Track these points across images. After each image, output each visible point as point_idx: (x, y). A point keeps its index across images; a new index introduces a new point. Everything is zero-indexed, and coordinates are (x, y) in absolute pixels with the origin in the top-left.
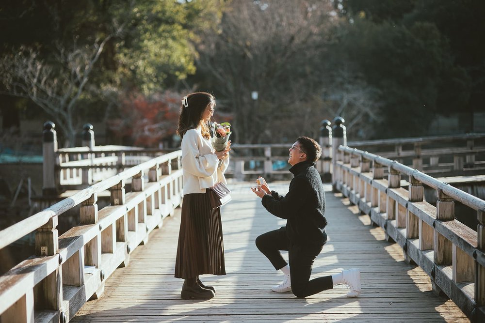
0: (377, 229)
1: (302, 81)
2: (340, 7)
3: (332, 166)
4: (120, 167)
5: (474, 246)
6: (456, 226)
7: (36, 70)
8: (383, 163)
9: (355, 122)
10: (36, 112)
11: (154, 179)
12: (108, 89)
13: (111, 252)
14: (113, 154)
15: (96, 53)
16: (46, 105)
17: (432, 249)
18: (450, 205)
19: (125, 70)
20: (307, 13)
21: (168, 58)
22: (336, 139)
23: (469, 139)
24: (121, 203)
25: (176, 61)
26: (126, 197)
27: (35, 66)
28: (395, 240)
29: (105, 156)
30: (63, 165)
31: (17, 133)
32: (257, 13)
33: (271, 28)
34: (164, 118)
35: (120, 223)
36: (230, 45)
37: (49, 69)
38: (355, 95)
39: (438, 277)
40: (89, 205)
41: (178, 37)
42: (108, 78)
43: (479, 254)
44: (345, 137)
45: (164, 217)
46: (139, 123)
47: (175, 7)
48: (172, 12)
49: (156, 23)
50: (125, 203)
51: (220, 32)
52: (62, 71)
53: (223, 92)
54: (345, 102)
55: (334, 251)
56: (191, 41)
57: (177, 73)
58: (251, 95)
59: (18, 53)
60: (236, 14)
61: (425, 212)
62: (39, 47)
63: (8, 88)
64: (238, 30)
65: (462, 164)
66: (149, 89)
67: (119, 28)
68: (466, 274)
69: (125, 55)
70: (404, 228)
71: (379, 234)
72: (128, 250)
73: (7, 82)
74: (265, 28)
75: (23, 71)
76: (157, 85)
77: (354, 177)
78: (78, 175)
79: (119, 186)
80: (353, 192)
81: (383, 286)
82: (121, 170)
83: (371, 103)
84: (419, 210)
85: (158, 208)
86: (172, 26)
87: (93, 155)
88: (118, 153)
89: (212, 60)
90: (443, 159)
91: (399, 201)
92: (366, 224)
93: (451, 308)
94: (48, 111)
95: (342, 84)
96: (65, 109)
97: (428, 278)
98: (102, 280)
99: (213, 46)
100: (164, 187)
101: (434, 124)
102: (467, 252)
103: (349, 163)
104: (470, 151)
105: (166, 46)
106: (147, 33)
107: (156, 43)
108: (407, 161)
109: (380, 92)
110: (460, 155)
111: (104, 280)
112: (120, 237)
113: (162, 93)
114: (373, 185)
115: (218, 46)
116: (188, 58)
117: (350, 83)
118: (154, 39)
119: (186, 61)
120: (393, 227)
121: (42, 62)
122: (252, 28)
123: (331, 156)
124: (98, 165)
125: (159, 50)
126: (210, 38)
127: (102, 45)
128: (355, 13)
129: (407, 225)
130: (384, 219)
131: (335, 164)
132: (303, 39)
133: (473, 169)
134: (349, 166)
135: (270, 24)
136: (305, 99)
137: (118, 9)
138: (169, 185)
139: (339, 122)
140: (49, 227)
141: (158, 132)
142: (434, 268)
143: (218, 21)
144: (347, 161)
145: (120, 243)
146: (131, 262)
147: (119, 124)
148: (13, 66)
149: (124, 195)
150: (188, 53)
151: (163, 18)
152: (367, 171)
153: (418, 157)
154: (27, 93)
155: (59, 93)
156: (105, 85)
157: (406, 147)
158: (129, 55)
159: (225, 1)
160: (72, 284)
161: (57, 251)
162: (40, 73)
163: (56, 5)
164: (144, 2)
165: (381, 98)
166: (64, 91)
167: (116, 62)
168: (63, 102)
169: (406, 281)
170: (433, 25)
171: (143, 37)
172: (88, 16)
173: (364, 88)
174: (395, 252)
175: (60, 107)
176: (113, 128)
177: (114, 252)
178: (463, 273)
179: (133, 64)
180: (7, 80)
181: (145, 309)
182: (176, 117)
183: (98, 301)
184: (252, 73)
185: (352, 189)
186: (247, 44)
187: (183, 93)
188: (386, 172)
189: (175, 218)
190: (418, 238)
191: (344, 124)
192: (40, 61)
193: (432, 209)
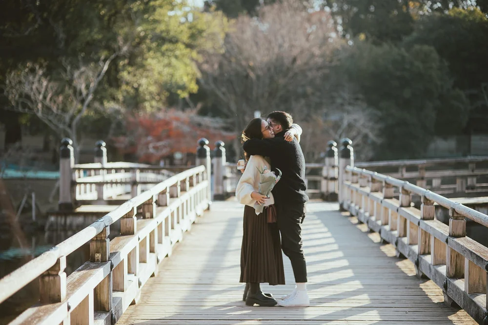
0: (388, 246)
1: (303, 101)
2: (340, 28)
4: (134, 184)
5: (487, 260)
6: (468, 242)
7: (42, 88)
8: (393, 184)
10: (38, 126)
11: (175, 195)
12: (110, 106)
13: (145, 262)
14: (123, 171)
15: (101, 72)
16: (50, 121)
17: (444, 264)
18: (462, 224)
19: (129, 87)
21: (171, 76)
22: (343, 160)
23: (471, 162)
24: (152, 217)
25: (178, 80)
26: (156, 211)
27: (41, 82)
28: (406, 256)
29: (116, 172)
30: (78, 180)
31: (21, 149)
33: (274, 49)
34: (168, 136)
36: (234, 65)
37: (54, 85)
38: (355, 116)
39: (450, 289)
41: (180, 56)
42: (111, 95)
44: (352, 158)
45: (183, 232)
46: (144, 140)
47: (179, 26)
48: (176, 31)
49: (160, 42)
50: (156, 217)
51: (223, 51)
52: (67, 88)
53: (225, 110)
54: (345, 123)
56: (192, 59)
57: (179, 92)
58: (253, 115)
59: (25, 69)
60: (239, 35)
61: (437, 229)
62: (45, 64)
63: (13, 103)
64: (241, 51)
65: (464, 186)
66: (152, 107)
67: (124, 47)
68: (477, 286)
69: (129, 73)
70: (416, 244)
71: (390, 250)
72: (158, 261)
74: (268, 49)
75: (29, 87)
76: (159, 103)
77: (363, 198)
78: (91, 191)
79: (150, 201)
80: (362, 211)
81: (399, 297)
83: (371, 124)
85: (179, 223)
86: (175, 45)
87: (105, 171)
89: (215, 80)
90: (445, 181)
91: (410, 219)
92: (376, 241)
93: (463, 317)
95: (342, 105)
96: (70, 126)
97: (440, 290)
98: (139, 287)
99: (216, 66)
100: (183, 203)
101: (432, 146)
102: (479, 265)
103: (357, 182)
104: (471, 173)
105: (169, 65)
106: (151, 52)
107: (159, 61)
108: (413, 181)
109: (379, 113)
110: (462, 177)
111: (141, 287)
112: (152, 249)
113: (166, 111)
114: (383, 204)
115: (221, 66)
116: (190, 77)
117: (350, 104)
118: (157, 58)
119: (188, 80)
120: (404, 244)
121: (48, 78)
122: (255, 49)
123: (336, 176)
124: (109, 181)
126: (214, 59)
127: (108, 63)
128: (355, 35)
129: (419, 242)
130: (394, 236)
131: (342, 184)
132: (305, 60)
133: (475, 191)
134: (357, 186)
135: (273, 45)
136: (306, 120)
137: (122, 28)
138: (187, 201)
139: (346, 144)
140: (103, 236)
141: (162, 150)
142: (446, 281)
143: (221, 42)
144: (355, 181)
145: (152, 254)
146: (159, 272)
147: (122, 142)
148: (20, 82)
150: (190, 72)
151: (167, 37)
152: (376, 191)
153: (422, 179)
154: (33, 110)
155: (64, 110)
156: (108, 101)
157: (410, 169)
158: (133, 73)
159: (228, 21)
160: (117, 289)
161: (109, 258)
162: (46, 90)
163: (61, 22)
164: (146, 21)
165: (381, 119)
166: (69, 108)
167: (119, 79)
168: (67, 118)
169: (419, 293)
170: (432, 48)
171: (147, 55)
172: (93, 34)
173: (363, 110)
174: (406, 267)
175: (64, 123)
176: (117, 145)
177: (147, 262)
178: (474, 285)
179: (136, 81)
180: (13, 97)
181: (180, 314)
182: (181, 135)
183: (136, 306)
184: (254, 93)
185: (360, 208)
186: (250, 65)
187: (187, 111)
188: (397, 192)
189: (192, 233)
190: (430, 254)
191: (352, 146)
192: (46, 78)
193: (444, 227)
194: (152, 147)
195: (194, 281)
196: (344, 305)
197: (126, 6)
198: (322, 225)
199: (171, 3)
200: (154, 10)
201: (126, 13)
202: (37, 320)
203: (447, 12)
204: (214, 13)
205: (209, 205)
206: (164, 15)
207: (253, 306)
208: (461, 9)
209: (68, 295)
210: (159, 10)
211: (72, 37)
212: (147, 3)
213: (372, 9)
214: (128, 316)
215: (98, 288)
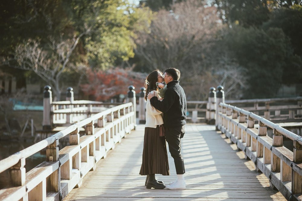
0: (241, 152)
1: (199, 63)
2: (224, 17)
3: (216, 115)
4: (89, 113)
5: (292, 161)
6: (283, 149)
7: (37, 54)
8: (244, 114)
9: (231, 88)
10: (36, 79)
11: (110, 121)
12: (80, 66)
13: (86, 162)
14: (84, 106)
15: (74, 45)
16: (43, 75)
17: (270, 163)
18: (281, 138)
19: (91, 54)
20: (203, 21)
21: (117, 47)
22: (218, 99)
23: (299, 100)
24: (92, 134)
25: (122, 49)
26: (95, 130)
27: (37, 51)
28: (250, 158)
29: (80, 107)
30: (55, 111)
31: (25, 92)
32: (172, 21)
33: (181, 30)
34: (115, 84)
35: (91, 145)
36: (156, 40)
37: (45, 53)
38: (231, 72)
39: (273, 179)
41: (124, 35)
42: (81, 59)
43: (294, 165)
44: (224, 98)
45: (115, 143)
46: (100, 87)
47: (122, 16)
48: (120, 20)
49: (111, 26)
50: (94, 134)
51: (149, 32)
52: (53, 55)
54: (226, 76)
55: (215, 164)
56: (131, 37)
57: (123, 57)
59: (27, 43)
60: (159, 22)
61: (266, 142)
62: (40, 40)
63: (20, 64)
64: (160, 31)
65: (294, 115)
66: (106, 66)
67: (88, 29)
68: (288, 177)
69: (92, 45)
70: (256, 151)
71: (242, 155)
72: (95, 161)
73: (20, 61)
74: (177, 30)
75: (29, 54)
76: (110, 64)
77: (228, 122)
78: (63, 118)
79: (91, 124)
80: (228, 130)
81: (242, 184)
82: (89, 115)
83: (241, 77)
84: (263, 140)
85: (112, 138)
86: (120, 28)
87: (73, 106)
88: (87, 105)
89: (144, 49)
90: (283, 112)
91: (252, 136)
92: (234, 149)
93: (279, 196)
94: (44, 79)
95: (224, 65)
96: (55, 78)
97: (267, 180)
98: (81, 177)
99: (145, 41)
100: (116, 125)
101: (281, 90)
102: (288, 164)
103: (225, 113)
104: (299, 107)
105: (116, 40)
106: (105, 32)
107: (110, 38)
108: (261, 113)
109: (247, 70)
110: (293, 109)
112: (91, 154)
113: (113, 69)
114: (238, 126)
115: (148, 41)
116: (129, 48)
117: (228, 64)
118: (109, 36)
119: (128, 50)
120: (249, 151)
121: (41, 49)
122: (169, 30)
123: (215, 109)
124: (75, 112)
125: (112, 42)
126: (144, 36)
127: (78, 39)
128: (233, 21)
129: (257, 150)
130: (244, 146)
131: (217, 113)
132: (200, 37)
133: (301, 118)
134: (225, 115)
135: (180, 28)
136: (201, 74)
137: (88, 17)
138: (118, 124)
139: (220, 89)
140: (54, 145)
141: (111, 93)
142: (271, 174)
143: (149, 26)
145: (91, 157)
146: (97, 168)
147: (87, 88)
148: (24, 51)
150: (130, 45)
151: (115, 23)
152: (236, 118)
153: (268, 110)
154: (32, 68)
155: (51, 68)
156: (79, 63)
157: (261, 104)
158: (94, 45)
159: (153, 13)
160: (66, 178)
161: (58, 159)
162: (40, 56)
163: (50, 14)
164: (103, 13)
165: (248, 74)
166: (54, 67)
167: (86, 49)
168: (53, 73)
169: (255, 181)
170: (281, 29)
171: (103, 34)
172: (69, 21)
173: (237, 68)
174: (250, 165)
175: (51, 76)
176: (83, 90)
178: (286, 176)
179: (96, 51)
180: (20, 60)
181: (105, 194)
182: (122, 83)
183: (79, 189)
184: (169, 58)
185: (227, 129)
186: (166, 40)
187: (127, 69)
188: (246, 119)
189: (122, 144)
190: (262, 157)
191: (223, 90)
192: (40, 48)
193: (270, 140)
194: (105, 91)
195: (117, 173)
196: (208, 188)
197: (90, 4)
198: (203, 139)
199: (117, 3)
200: (107, 6)
201: (90, 8)
202: (4, 197)
203: (290, 7)
204: (144, 8)
205: (135, 127)
206: (113, 10)
207: (151, 189)
208: (299, 5)
209: (27, 182)
210: (110, 7)
211: (56, 24)
212: (103, 2)
213: (244, 5)
214: (72, 195)
215: (51, 178)
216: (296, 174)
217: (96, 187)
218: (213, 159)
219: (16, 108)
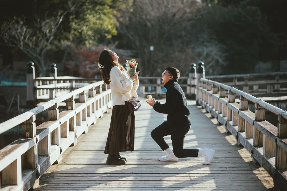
0: (221, 126)
1: (179, 40)
3: (196, 90)
4: (72, 89)
5: (276, 136)
6: (266, 124)
7: (23, 32)
8: (225, 88)
9: (210, 65)
11: (92, 96)
12: (65, 43)
13: (66, 137)
14: (68, 81)
15: (58, 22)
16: (28, 52)
17: (252, 138)
18: (263, 112)
19: (76, 32)
21: (101, 25)
22: (199, 74)
23: (277, 75)
24: (72, 109)
25: (105, 27)
26: (75, 106)
27: (22, 28)
28: (231, 133)
29: (63, 82)
30: (38, 87)
31: (12, 68)
33: (162, 9)
35: (71, 121)
36: (138, 18)
37: (31, 31)
38: (210, 49)
39: (255, 153)
40: (54, 109)
41: (107, 13)
42: (65, 37)
43: (278, 140)
44: (204, 73)
45: (97, 118)
46: (83, 63)
49: (94, 4)
50: (75, 109)
51: (132, 10)
52: (38, 32)
53: (133, 46)
54: (205, 53)
55: (196, 139)
56: (115, 16)
57: (106, 35)
58: (149, 48)
59: (12, 21)
61: (248, 116)
62: (25, 18)
63: (6, 41)
64: (142, 10)
65: (272, 90)
66: (90, 44)
67: (72, 7)
68: (271, 152)
69: (76, 23)
70: (237, 125)
71: (222, 129)
72: (76, 136)
74: (158, 9)
75: (15, 32)
76: (94, 41)
77: (209, 96)
78: (47, 93)
79: (71, 99)
80: (208, 105)
81: (224, 159)
83: (220, 54)
84: (245, 115)
85: (94, 113)
86: (104, 7)
87: (56, 82)
88: (70, 81)
89: (127, 27)
90: (261, 87)
91: (234, 110)
92: (215, 123)
93: (262, 171)
94: (30, 56)
95: (203, 42)
96: (40, 55)
97: (249, 154)
98: (60, 153)
99: (127, 19)
100: (98, 100)
101: (257, 66)
102: (272, 139)
103: (206, 88)
104: (277, 82)
105: (100, 19)
106: (89, 11)
107: (94, 16)
108: (240, 88)
109: (225, 47)
110: (271, 84)
111: (62, 153)
112: (71, 129)
113: (97, 46)
114: (219, 101)
115: (130, 19)
116: (112, 26)
117: (207, 42)
118: (93, 14)
119: (111, 28)
120: (230, 125)
121: (27, 26)
122: (151, 8)
123: (196, 84)
124: (59, 87)
125: (95, 20)
126: (126, 14)
127: (62, 17)
128: (212, 0)
129: (238, 124)
130: (225, 120)
131: (198, 89)
132: (181, 15)
133: (278, 93)
134: (206, 90)
135: (161, 6)
136: (182, 51)
138: (100, 99)
139: (201, 64)
140: (30, 121)
141: (94, 69)
142: (253, 149)
143: (131, 4)
144: (205, 87)
145: (72, 132)
146: (78, 143)
147: (71, 64)
148: (10, 29)
149: (74, 105)
150: (113, 23)
151: (98, 2)
152: (216, 93)
153: (247, 85)
154: (18, 45)
155: (36, 45)
156: (64, 41)
157: (240, 80)
158: (78, 23)
160: (44, 155)
161: (35, 135)
162: (25, 33)
165: (226, 51)
166: (39, 44)
167: (70, 27)
168: (38, 50)
169: (237, 156)
170: (258, 8)
171: (86, 13)
173: (216, 45)
174: (231, 139)
175: (37, 53)
176: (68, 66)
177: (68, 137)
178: (269, 151)
179: (80, 28)
180: (6, 37)
183: (58, 165)
184: (150, 35)
185: (207, 103)
186: (148, 18)
187: (110, 46)
188: (227, 94)
189: (104, 119)
190: (244, 131)
191: (204, 66)
192: (25, 26)
193: (252, 114)
194: (88, 67)
196: (189, 163)
215: (28, 154)
216: (280, 149)
217: (76, 163)
218: (194, 133)
219: (3, 84)
